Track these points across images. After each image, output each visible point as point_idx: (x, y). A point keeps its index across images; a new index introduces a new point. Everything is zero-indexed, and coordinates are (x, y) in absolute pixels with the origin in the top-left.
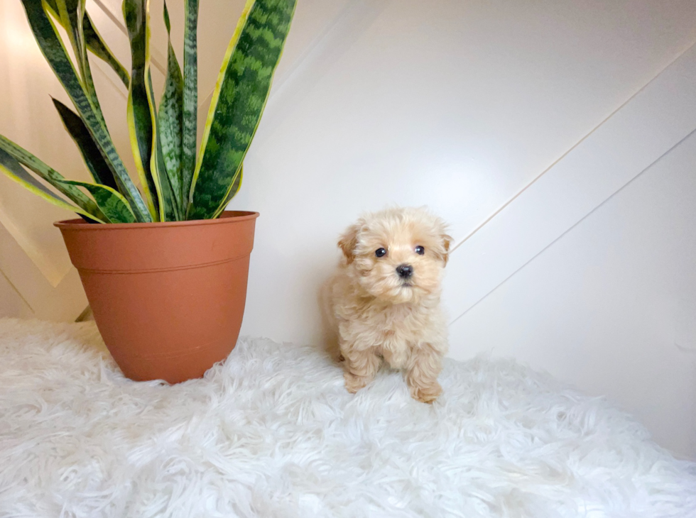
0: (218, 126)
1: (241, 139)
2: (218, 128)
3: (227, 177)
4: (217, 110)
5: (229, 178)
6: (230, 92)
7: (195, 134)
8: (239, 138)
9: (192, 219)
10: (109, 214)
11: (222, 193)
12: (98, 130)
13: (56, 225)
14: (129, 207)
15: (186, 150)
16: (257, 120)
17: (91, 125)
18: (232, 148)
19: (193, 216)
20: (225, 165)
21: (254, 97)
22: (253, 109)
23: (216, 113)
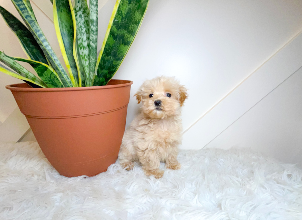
0: (115, 29)
1: (128, 38)
2: (115, 31)
4: (115, 19)
5: (119, 61)
6: (125, 7)
7: (97, 34)
8: (127, 38)
9: (96, 85)
10: (46, 81)
11: (114, 69)
12: (34, 26)
13: (7, 88)
14: (58, 77)
15: (92, 44)
16: (137, 27)
17: (29, 22)
18: (122, 43)
19: (98, 83)
20: (118, 53)
21: (138, 13)
22: (137, 20)
23: (114, 21)
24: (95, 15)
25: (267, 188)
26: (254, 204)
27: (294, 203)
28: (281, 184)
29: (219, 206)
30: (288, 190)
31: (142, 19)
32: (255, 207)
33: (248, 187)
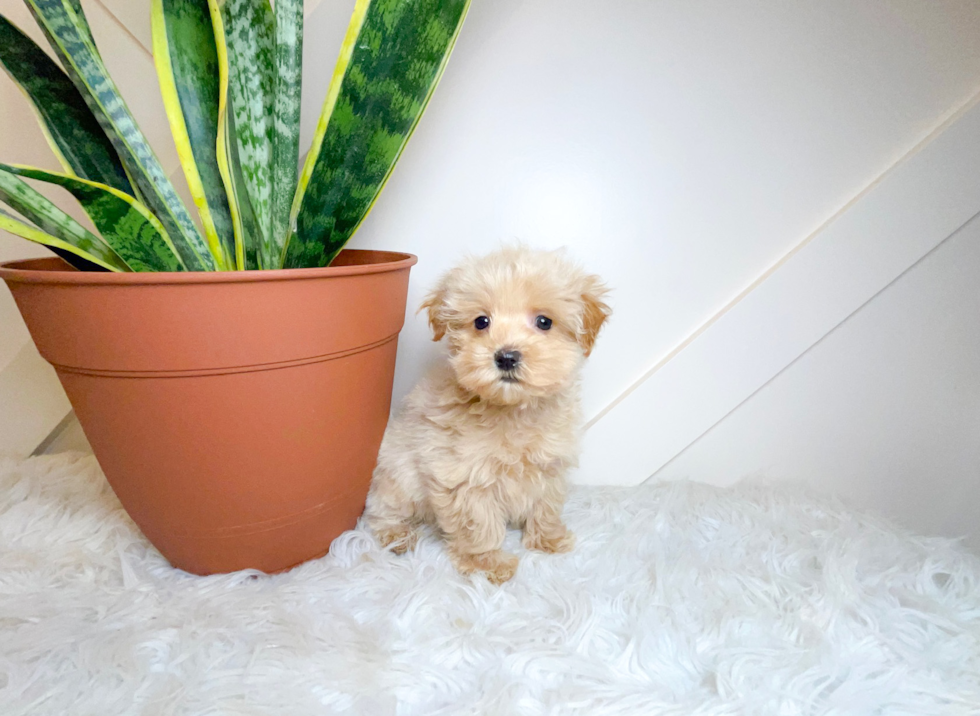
0: (359, 78)
1: (402, 108)
2: (359, 82)
3: (367, 185)
4: (359, 43)
5: (370, 187)
6: (394, 4)
7: (298, 95)
8: (398, 107)
9: (296, 266)
10: (124, 251)
11: (354, 215)
12: (84, 64)
14: (165, 236)
15: (282, 128)
16: (434, 72)
18: (383, 126)
19: (299, 258)
20: (367, 159)
21: (436, 23)
22: (432, 48)
23: (356, 48)
24: (293, 29)
25: (868, 620)
26: (828, 677)
27: (962, 673)
28: (914, 605)
29: (710, 681)
30: (940, 627)
31: (450, 44)
32: (831, 688)
33: (803, 614)
